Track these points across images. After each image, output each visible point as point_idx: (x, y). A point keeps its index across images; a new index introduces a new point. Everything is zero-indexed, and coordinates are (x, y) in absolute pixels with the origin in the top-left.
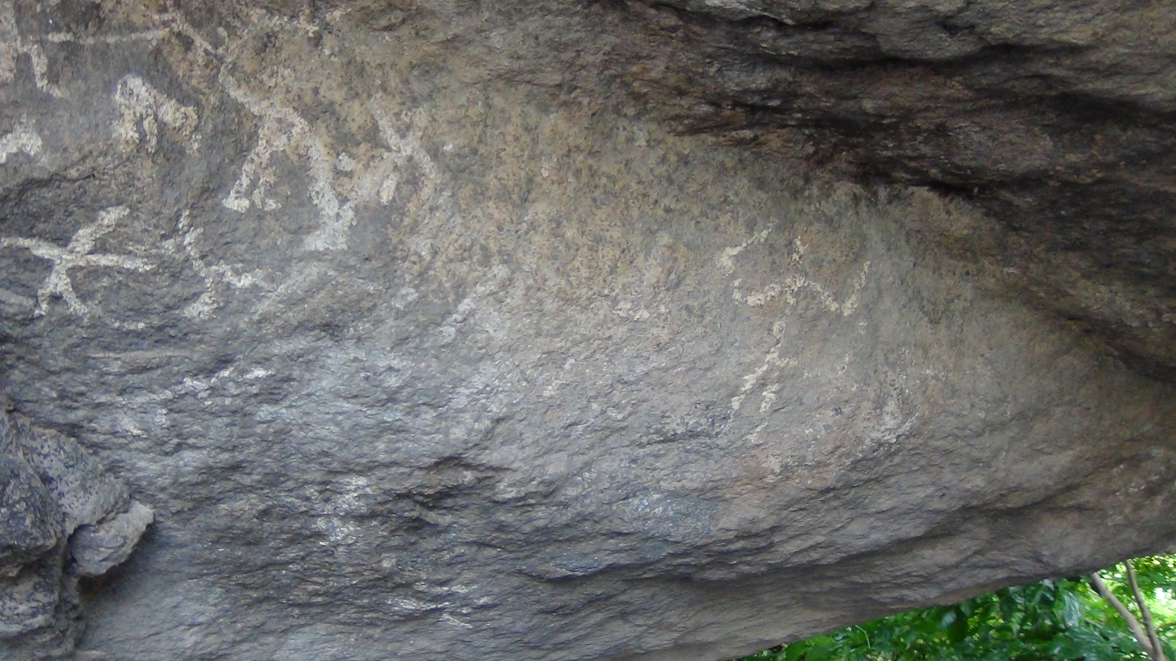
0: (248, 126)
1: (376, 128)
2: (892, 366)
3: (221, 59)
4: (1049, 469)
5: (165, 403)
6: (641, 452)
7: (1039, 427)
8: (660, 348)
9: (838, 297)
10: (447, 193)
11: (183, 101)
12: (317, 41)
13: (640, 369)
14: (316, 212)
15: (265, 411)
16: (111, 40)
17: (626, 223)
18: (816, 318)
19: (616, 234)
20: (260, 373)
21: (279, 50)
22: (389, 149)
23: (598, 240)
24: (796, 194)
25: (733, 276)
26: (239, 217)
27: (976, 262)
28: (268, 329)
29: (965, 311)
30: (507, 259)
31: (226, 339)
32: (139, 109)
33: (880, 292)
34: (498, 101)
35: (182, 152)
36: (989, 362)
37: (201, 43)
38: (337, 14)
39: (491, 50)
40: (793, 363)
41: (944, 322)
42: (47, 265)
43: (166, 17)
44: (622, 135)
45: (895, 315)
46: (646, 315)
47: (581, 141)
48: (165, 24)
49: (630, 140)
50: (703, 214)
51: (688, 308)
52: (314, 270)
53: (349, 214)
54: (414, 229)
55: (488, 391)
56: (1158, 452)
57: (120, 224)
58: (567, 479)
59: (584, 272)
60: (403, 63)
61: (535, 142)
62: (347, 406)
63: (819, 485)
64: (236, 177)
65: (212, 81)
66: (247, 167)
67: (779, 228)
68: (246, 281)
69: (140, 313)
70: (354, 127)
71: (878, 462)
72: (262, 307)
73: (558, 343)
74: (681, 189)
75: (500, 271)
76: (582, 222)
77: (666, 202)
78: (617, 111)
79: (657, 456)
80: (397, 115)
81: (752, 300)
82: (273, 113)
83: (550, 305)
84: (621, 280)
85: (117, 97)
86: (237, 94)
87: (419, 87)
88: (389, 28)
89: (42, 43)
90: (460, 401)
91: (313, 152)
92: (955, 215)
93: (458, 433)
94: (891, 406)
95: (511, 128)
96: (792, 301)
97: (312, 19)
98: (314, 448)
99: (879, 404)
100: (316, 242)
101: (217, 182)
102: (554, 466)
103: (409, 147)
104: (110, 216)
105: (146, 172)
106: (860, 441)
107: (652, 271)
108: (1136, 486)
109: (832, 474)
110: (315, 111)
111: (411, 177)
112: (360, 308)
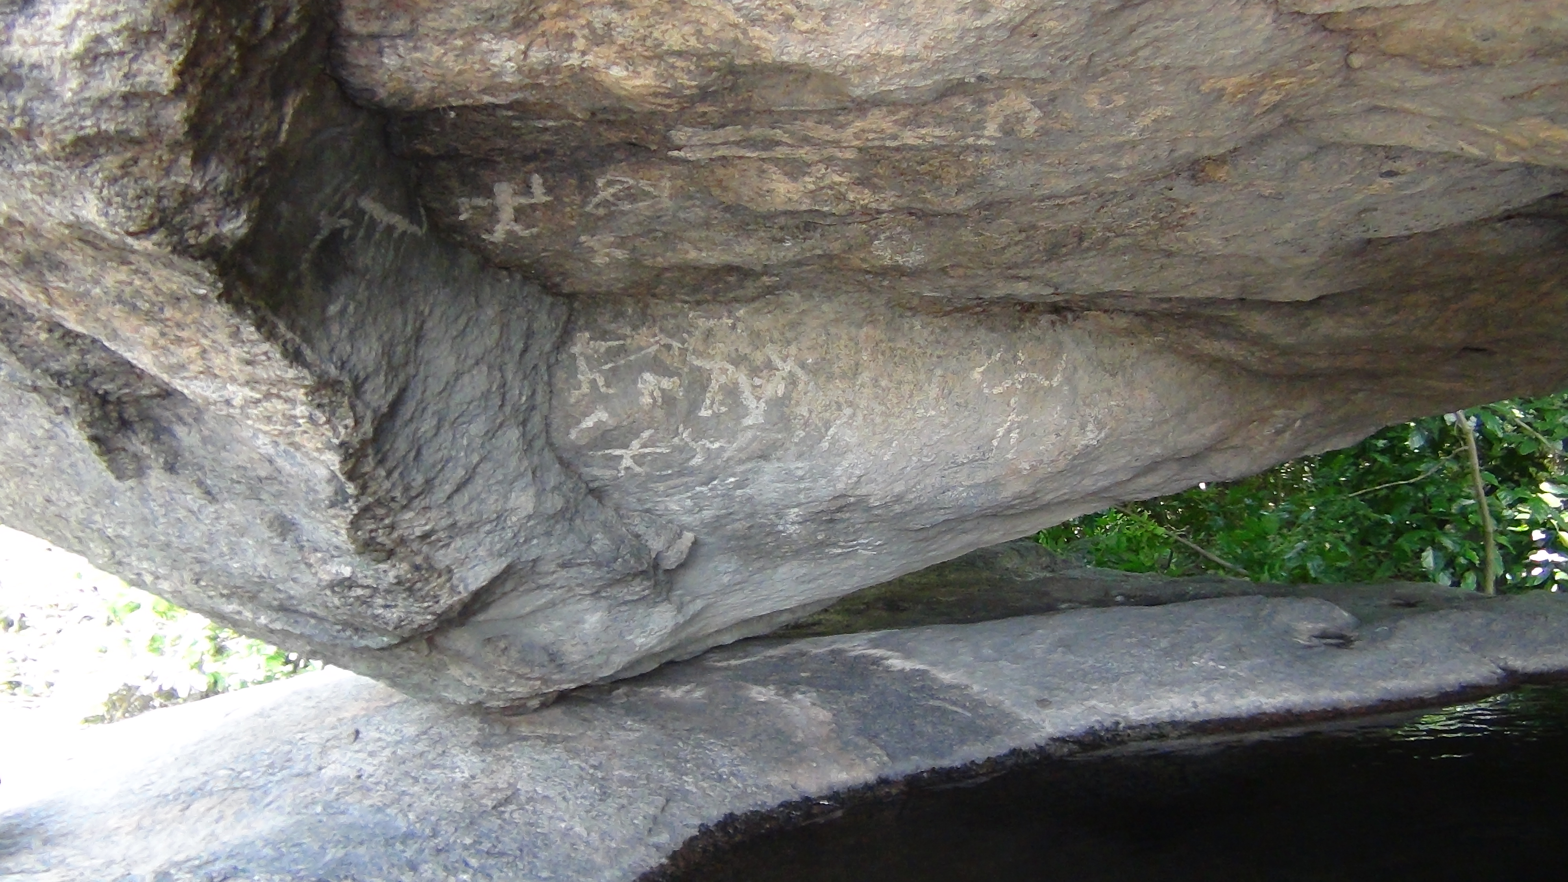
0: (705, 375)
1: (770, 361)
2: (1089, 405)
3: (687, 350)
4: (1203, 435)
5: (689, 497)
6: (946, 472)
7: (1192, 416)
8: (945, 426)
9: (1048, 378)
10: (812, 383)
11: (671, 377)
12: (734, 327)
13: (935, 438)
14: (746, 408)
15: (739, 492)
16: (632, 358)
17: (916, 371)
18: (1036, 391)
19: (910, 377)
20: (732, 480)
21: (714, 336)
22: (778, 370)
23: (900, 383)
24: (1015, 329)
25: (982, 382)
26: (708, 419)
27: (1136, 337)
28: (731, 463)
29: (1133, 365)
30: (850, 404)
31: (712, 471)
32: (651, 388)
33: (1075, 368)
34: (833, 330)
35: (675, 399)
36: (1151, 390)
37: (676, 345)
38: (741, 312)
39: (824, 313)
40: (1026, 417)
41: (1120, 373)
42: (621, 457)
43: (657, 338)
44: (907, 326)
45: (1087, 379)
46: (933, 413)
47: (883, 336)
48: (657, 342)
49: (912, 328)
50: (960, 354)
51: (957, 404)
52: (749, 434)
53: (763, 405)
54: (798, 404)
55: (853, 466)
56: (1279, 412)
57: (651, 436)
58: (907, 491)
59: (895, 401)
60: (779, 325)
61: (857, 344)
62: (779, 485)
63: (1055, 470)
64: (704, 401)
65: (684, 362)
66: (708, 395)
67: (1007, 351)
68: (717, 445)
69: (669, 467)
70: (759, 363)
71: (1090, 453)
72: (726, 455)
73: (886, 436)
74: (945, 344)
75: (848, 411)
76: (890, 376)
77: (938, 353)
78: (901, 316)
79: (956, 473)
80: (780, 352)
81: (995, 391)
82: (717, 366)
83: (878, 420)
84: (917, 399)
85: (640, 385)
86: (698, 363)
87: (789, 335)
88: (769, 312)
89: (600, 371)
90: (839, 471)
91: (740, 380)
92: (1116, 318)
93: (840, 486)
94: (1090, 427)
95: (842, 342)
96: (1019, 387)
97: (729, 318)
98: (767, 502)
99: (1083, 427)
100: (749, 421)
101: (695, 405)
102: (899, 488)
103: (788, 366)
104: (646, 435)
105: (659, 414)
106: (1075, 447)
107: (933, 391)
108: (1268, 431)
109: (1062, 464)
110: (738, 360)
111: (792, 381)
112: (775, 446)
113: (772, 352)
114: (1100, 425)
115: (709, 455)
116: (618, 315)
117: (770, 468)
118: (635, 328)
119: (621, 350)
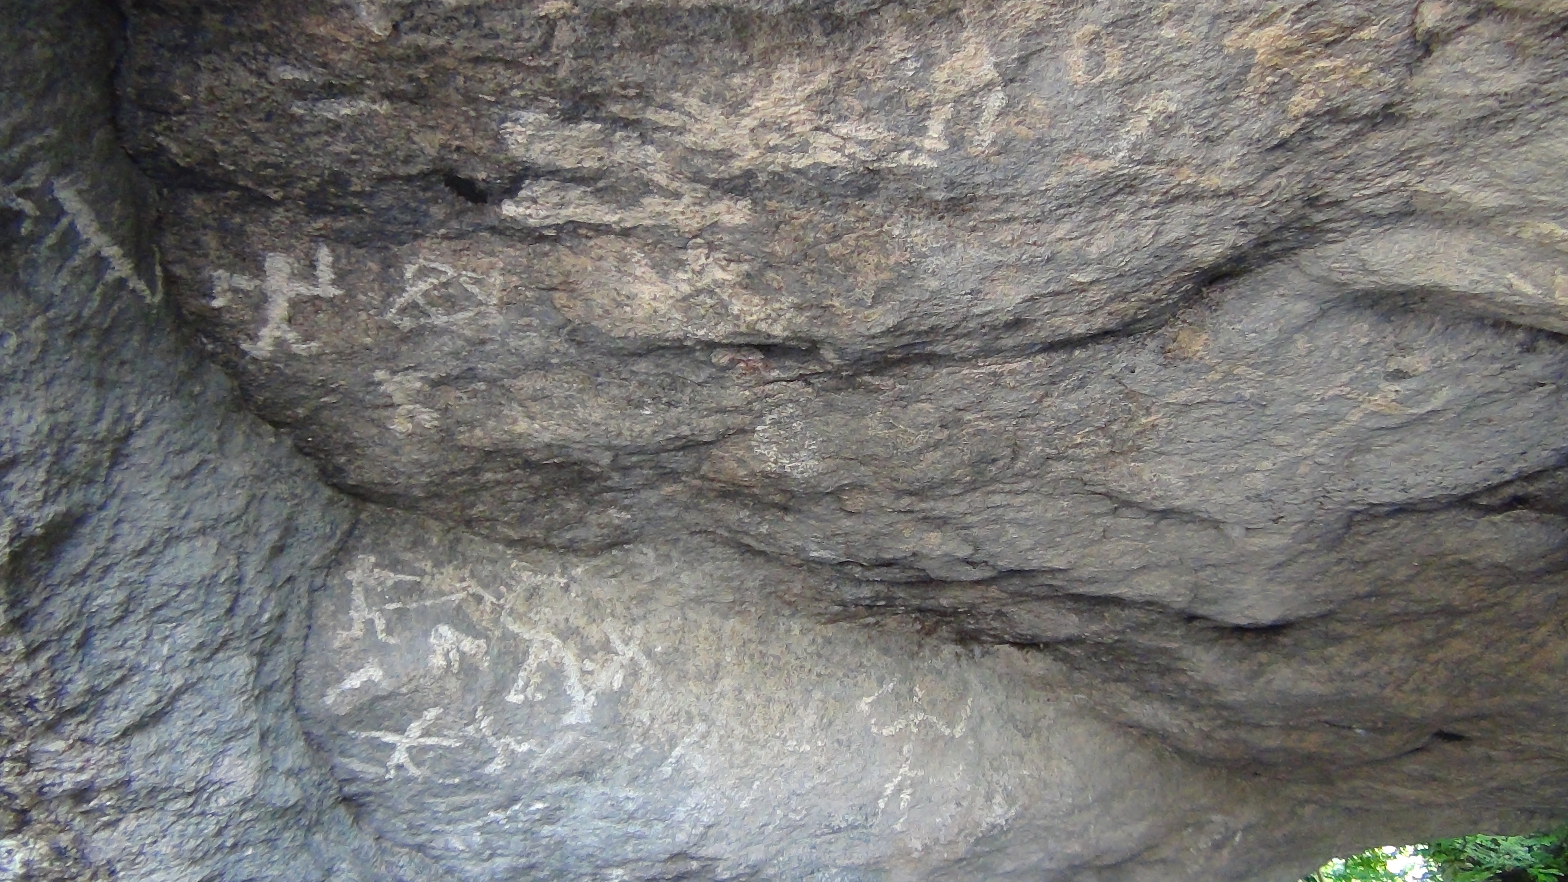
0: (522, 647)
1: (608, 641)
2: (996, 770)
3: (502, 607)
4: (1131, 835)
5: (478, 829)
6: (818, 840)
7: (1117, 807)
8: (820, 770)
9: (950, 724)
10: (659, 679)
11: (476, 637)
12: (566, 588)
13: (808, 785)
14: (570, 699)
15: (546, 830)
16: (428, 603)
17: (789, 686)
18: (935, 740)
19: (782, 694)
20: (539, 805)
21: (541, 597)
22: (617, 654)
23: (769, 700)
24: (913, 656)
25: (870, 716)
26: (517, 707)
27: (1054, 692)
28: (542, 777)
29: (1049, 727)
30: (705, 718)
31: (514, 786)
32: (447, 646)
33: (982, 718)
34: (692, 615)
35: (477, 669)
36: (1071, 762)
37: (489, 598)
38: (579, 570)
39: (682, 585)
40: (921, 773)
41: (1034, 735)
42: (392, 747)
43: (465, 584)
44: (782, 628)
45: (995, 734)
46: (808, 748)
47: (753, 636)
48: (464, 589)
49: (788, 631)
50: (845, 675)
51: (838, 741)
52: (570, 737)
53: (592, 699)
54: (637, 705)
55: (699, 808)
56: (1217, 818)
57: (438, 718)
58: (766, 862)
59: (761, 723)
60: (625, 597)
61: (720, 639)
62: (601, 824)
63: (952, 857)
64: (515, 680)
65: (496, 621)
66: (521, 674)
67: (902, 681)
68: (525, 747)
69: (456, 772)
70: (593, 641)
71: (994, 838)
72: (536, 764)
73: (747, 772)
74: (828, 660)
75: (701, 727)
76: (757, 689)
77: (817, 669)
78: (777, 613)
79: (830, 843)
80: (623, 631)
81: (885, 732)
82: (539, 638)
83: (738, 747)
84: (788, 726)
85: (432, 640)
86: (514, 628)
87: (636, 611)
88: (614, 576)
89: (381, 611)
90: (681, 813)
91: (566, 661)
92: (1032, 662)
93: (681, 837)
94: (998, 799)
95: (702, 632)
96: (915, 730)
97: (562, 575)
98: (583, 852)
99: (989, 798)
100: (570, 719)
101: (501, 686)
102: (756, 855)
103: (631, 651)
104: (431, 714)
105: (453, 685)
106: (979, 825)
107: (810, 718)
108: (1204, 843)
109: (961, 849)
110: (567, 633)
111: (633, 671)
112: (603, 760)
113: (612, 630)
114: (1011, 800)
115: (514, 761)
117: (592, 793)
118: (438, 564)
119: (414, 589)
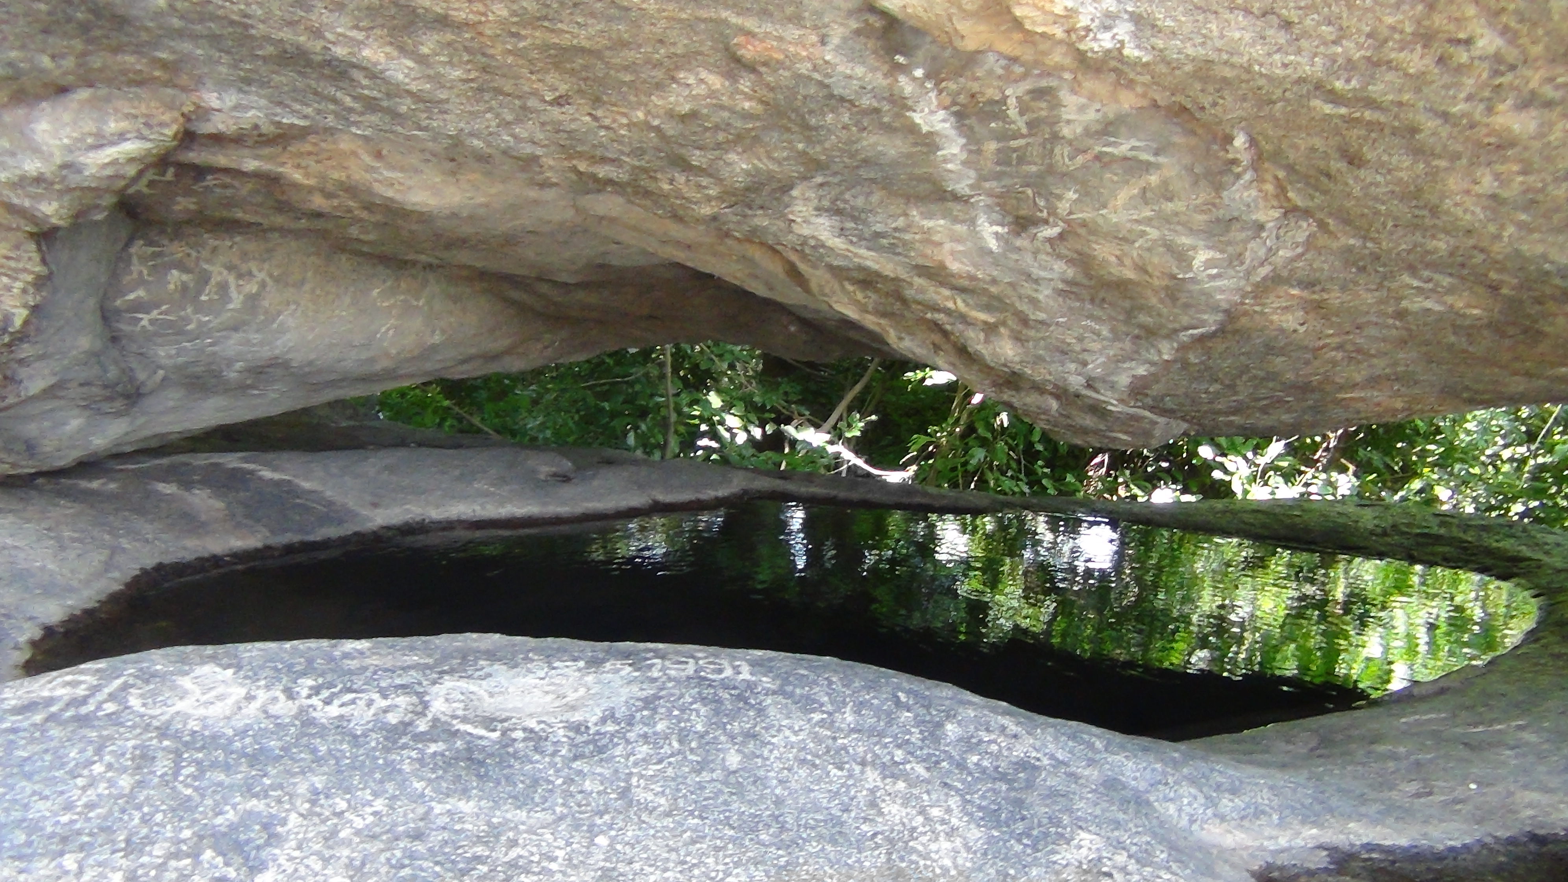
0: (209, 275)
1: (251, 271)
2: (438, 319)
3: (200, 258)
4: (502, 344)
5: (175, 348)
6: (344, 350)
7: (497, 333)
8: (350, 323)
9: (417, 300)
10: (275, 287)
11: (188, 274)
12: (231, 247)
13: (343, 329)
14: (231, 298)
15: (210, 349)
16: (167, 259)
17: (338, 287)
18: (409, 308)
19: (334, 290)
20: (209, 340)
21: (218, 251)
22: (255, 277)
23: (328, 293)
25: (377, 298)
26: (205, 302)
28: (212, 330)
29: (467, 298)
30: (295, 303)
31: (198, 334)
32: (175, 279)
33: (434, 296)
34: (293, 257)
35: (188, 287)
36: (476, 315)
38: (238, 239)
39: (290, 246)
40: (400, 322)
41: (459, 302)
42: (142, 319)
43: (183, 249)
45: (439, 303)
46: (345, 313)
47: (322, 264)
48: (183, 251)
50: (367, 280)
51: (360, 310)
52: (229, 314)
53: (241, 297)
54: (263, 299)
55: (288, 341)
56: (547, 336)
57: (167, 309)
58: (317, 359)
59: (323, 304)
60: (261, 250)
61: (306, 267)
62: (237, 347)
63: (410, 356)
64: (205, 290)
65: (197, 265)
66: (208, 287)
67: (395, 282)
68: (207, 319)
69: (171, 328)
70: (243, 271)
71: (434, 348)
72: (210, 325)
73: (313, 324)
74: (358, 273)
75: (293, 307)
76: (322, 288)
77: (353, 277)
79: (350, 351)
80: (258, 266)
81: (384, 305)
82: (217, 270)
83: (310, 314)
84: (336, 304)
85: (169, 277)
86: (206, 266)
87: (265, 256)
88: (256, 242)
89: (146, 266)
90: (279, 342)
91: (229, 280)
93: (277, 352)
94: (437, 332)
95: (297, 264)
96: (399, 303)
97: (229, 241)
98: (225, 357)
99: (433, 332)
100: (231, 306)
101: (199, 293)
102: (312, 356)
103: (261, 276)
104: (164, 307)
105: (177, 296)
106: (426, 343)
107: (347, 300)
108: (539, 346)
109: (416, 353)
110: (230, 268)
111: (263, 285)
112: (245, 323)
113: (253, 266)
114: (443, 332)
115: (201, 324)
116: (163, 232)
117: (237, 336)
118: (171, 240)
119: (160, 255)
